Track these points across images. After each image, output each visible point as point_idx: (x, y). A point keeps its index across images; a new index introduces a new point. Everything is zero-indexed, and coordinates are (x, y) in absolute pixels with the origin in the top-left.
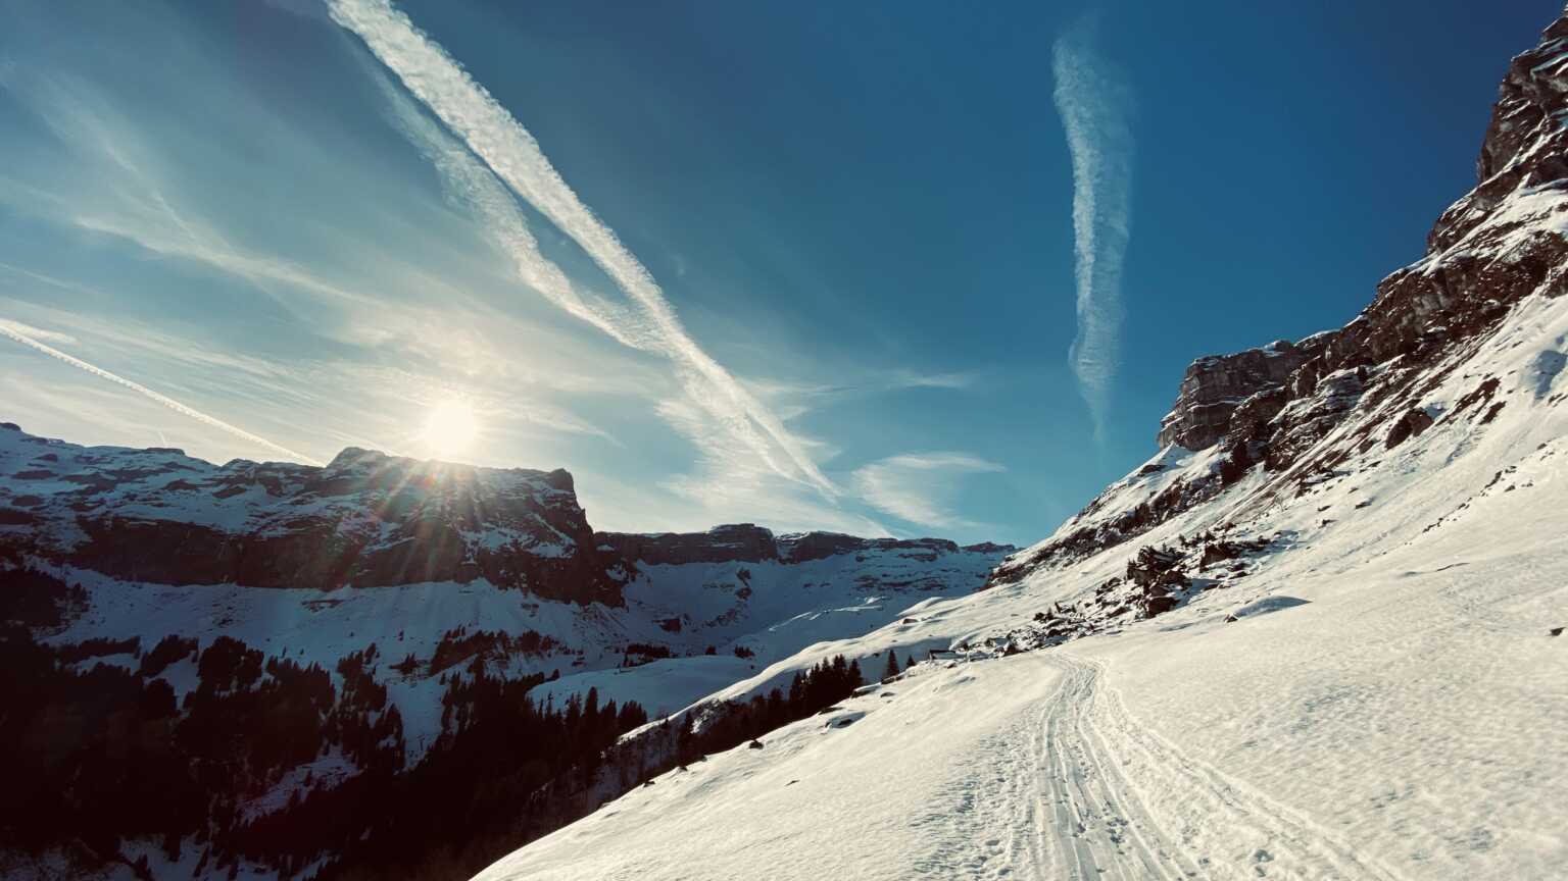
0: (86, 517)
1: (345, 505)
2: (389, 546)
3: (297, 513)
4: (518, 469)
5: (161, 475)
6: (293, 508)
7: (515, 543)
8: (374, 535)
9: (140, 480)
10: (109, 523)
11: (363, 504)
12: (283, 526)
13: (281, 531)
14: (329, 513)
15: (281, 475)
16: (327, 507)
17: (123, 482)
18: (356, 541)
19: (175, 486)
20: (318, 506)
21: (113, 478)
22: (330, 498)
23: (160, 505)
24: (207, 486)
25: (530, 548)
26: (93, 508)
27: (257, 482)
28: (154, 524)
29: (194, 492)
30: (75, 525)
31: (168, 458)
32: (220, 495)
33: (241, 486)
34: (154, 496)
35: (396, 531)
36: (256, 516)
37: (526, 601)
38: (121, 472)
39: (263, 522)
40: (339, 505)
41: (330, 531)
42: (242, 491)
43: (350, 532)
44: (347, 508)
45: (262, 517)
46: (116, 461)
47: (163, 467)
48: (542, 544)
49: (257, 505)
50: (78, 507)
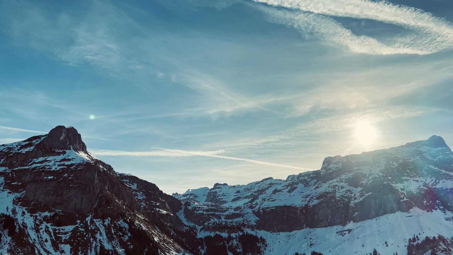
0: (255, 211)
1: (335, 184)
2: (361, 199)
3: (318, 193)
4: (408, 143)
5: (270, 188)
6: (316, 191)
7: (425, 185)
8: (353, 195)
9: (264, 192)
10: (261, 211)
11: (342, 182)
12: (316, 199)
13: (316, 202)
14: (330, 190)
15: (306, 178)
16: (328, 187)
17: (260, 194)
18: (346, 200)
19: (275, 191)
20: (324, 188)
21: (257, 194)
22: (328, 182)
23: (273, 201)
24: (284, 189)
25: (435, 185)
26: (255, 207)
27: (299, 183)
28: (274, 208)
29: (281, 193)
30: (253, 214)
31: (269, 182)
32: (290, 191)
33: (295, 186)
34: (270, 197)
35: (362, 191)
36: (305, 197)
37: (447, 216)
38: (258, 191)
39: (308, 199)
40: (332, 185)
41: (334, 197)
42: (296, 188)
43: (342, 196)
44: (336, 186)
45: (307, 197)
46: (255, 187)
47: (269, 185)
48: (441, 182)
49: (303, 193)
50: (251, 207)
